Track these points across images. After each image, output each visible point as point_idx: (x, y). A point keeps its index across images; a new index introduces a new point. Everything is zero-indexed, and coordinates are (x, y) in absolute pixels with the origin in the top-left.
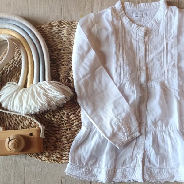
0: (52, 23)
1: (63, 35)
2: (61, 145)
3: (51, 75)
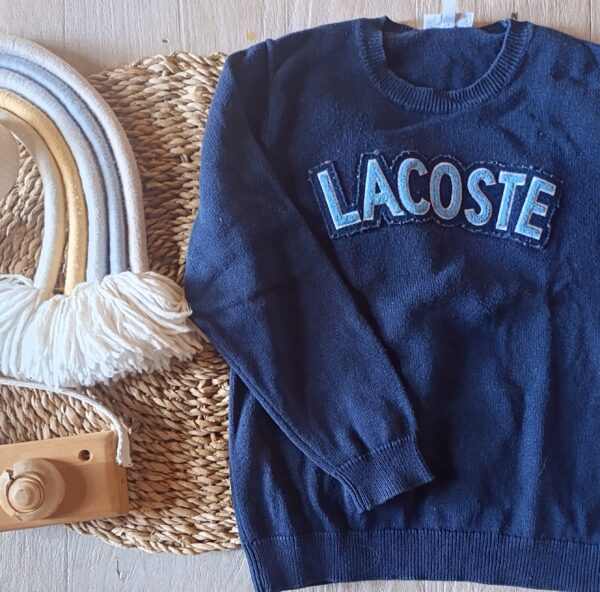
0: (146, 62)
1: (185, 104)
2: (190, 490)
3: (149, 248)
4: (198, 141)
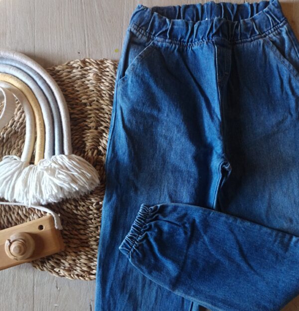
0: (72, 63)
1: (89, 81)
2: (89, 251)
3: (72, 144)
4: (94, 97)
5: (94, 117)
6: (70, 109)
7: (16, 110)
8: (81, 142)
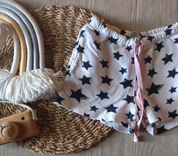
0: (46, 7)
1: (57, 20)
2: (55, 135)
3: (45, 62)
4: (61, 31)
5: (60, 45)
6: (44, 39)
7: (7, 38)
8: (51, 62)
